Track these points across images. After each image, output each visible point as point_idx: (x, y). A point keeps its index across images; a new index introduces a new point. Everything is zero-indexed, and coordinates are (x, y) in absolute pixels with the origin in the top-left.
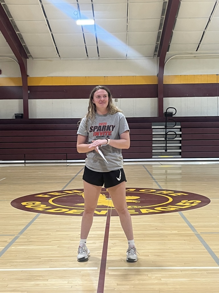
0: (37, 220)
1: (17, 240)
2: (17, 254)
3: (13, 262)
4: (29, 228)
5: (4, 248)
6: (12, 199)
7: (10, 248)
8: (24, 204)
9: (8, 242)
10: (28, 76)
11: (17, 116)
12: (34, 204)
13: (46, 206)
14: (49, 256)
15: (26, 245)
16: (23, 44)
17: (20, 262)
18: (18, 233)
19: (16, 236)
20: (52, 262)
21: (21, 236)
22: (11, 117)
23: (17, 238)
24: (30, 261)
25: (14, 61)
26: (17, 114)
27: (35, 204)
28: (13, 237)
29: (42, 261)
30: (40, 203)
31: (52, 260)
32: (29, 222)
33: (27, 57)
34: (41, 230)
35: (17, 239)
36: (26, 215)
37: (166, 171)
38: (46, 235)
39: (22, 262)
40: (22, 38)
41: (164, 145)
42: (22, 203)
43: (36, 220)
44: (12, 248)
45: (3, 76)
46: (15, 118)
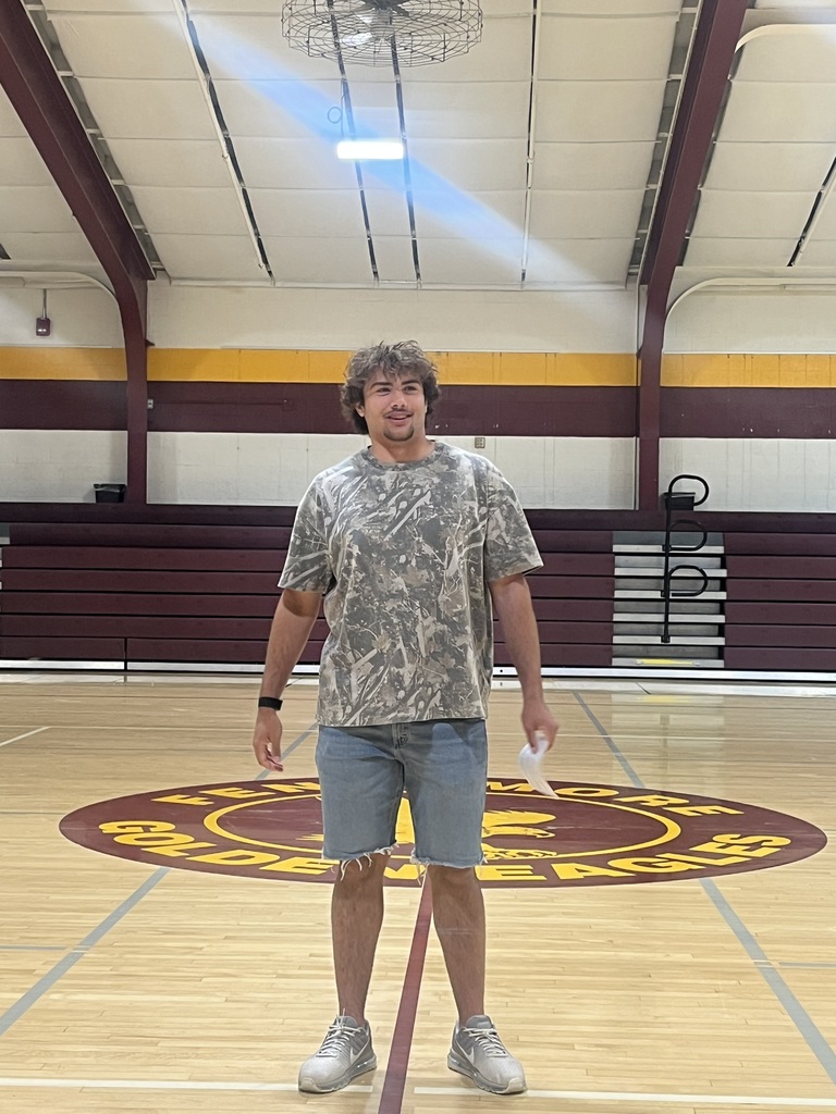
0: (154, 894)
1: (73, 970)
2: (71, 1023)
3: (50, 1054)
4: (121, 923)
5: (19, 996)
6: (68, 807)
7: (43, 997)
8: (108, 828)
9: (37, 975)
10: (148, 344)
11: (102, 493)
12: (146, 829)
13: (192, 839)
14: (189, 1033)
15: (106, 987)
16: (135, 227)
17: (75, 1054)
18: (78, 942)
19: (70, 950)
20: (197, 1057)
21: (90, 955)
22: (81, 494)
23: (72, 959)
24: (114, 1053)
25: (100, 288)
26: (103, 486)
27: (152, 829)
28: (59, 957)
29: (159, 1055)
30: (172, 827)
31: (200, 1052)
32: (125, 898)
33: (146, 274)
34: (164, 933)
35: (72, 964)
36: (114, 874)
37: (665, 720)
38: (183, 951)
39: (85, 1055)
40: (131, 204)
41: (660, 618)
42: (101, 827)
43: (151, 891)
44: (54, 997)
45: (55, 340)
46: (95, 502)
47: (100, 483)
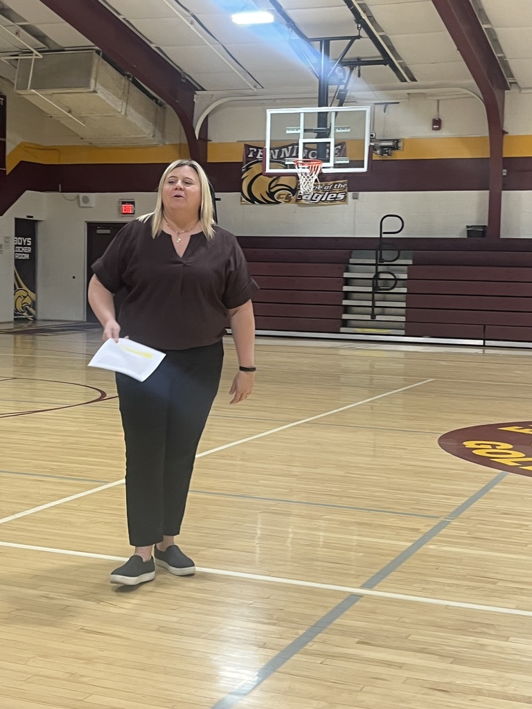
0: (498, 489)
1: (443, 531)
2: (441, 565)
3: (428, 582)
4: (475, 505)
5: (410, 544)
6: (444, 430)
7: (424, 546)
8: (470, 444)
9: (421, 533)
10: (504, 133)
11: (471, 231)
12: (494, 447)
13: (524, 455)
14: (516, 579)
15: (463, 544)
16: (497, 55)
17: (444, 584)
18: (448, 514)
19: (442, 519)
20: (523, 594)
21: (455, 523)
22: (458, 232)
23: (443, 525)
24: (468, 586)
25: (474, 97)
26: (472, 226)
27: (497, 447)
28: (435, 522)
29: (498, 590)
30: (511, 446)
31: (524, 591)
32: (478, 489)
33: (504, 86)
34: (504, 514)
35: (444, 527)
36: (471, 474)
38: (515, 526)
39: (449, 585)
40: (496, 41)
42: (465, 443)
43: (496, 486)
44: (431, 547)
45: (443, 133)
46: (466, 237)
47: (470, 225)
